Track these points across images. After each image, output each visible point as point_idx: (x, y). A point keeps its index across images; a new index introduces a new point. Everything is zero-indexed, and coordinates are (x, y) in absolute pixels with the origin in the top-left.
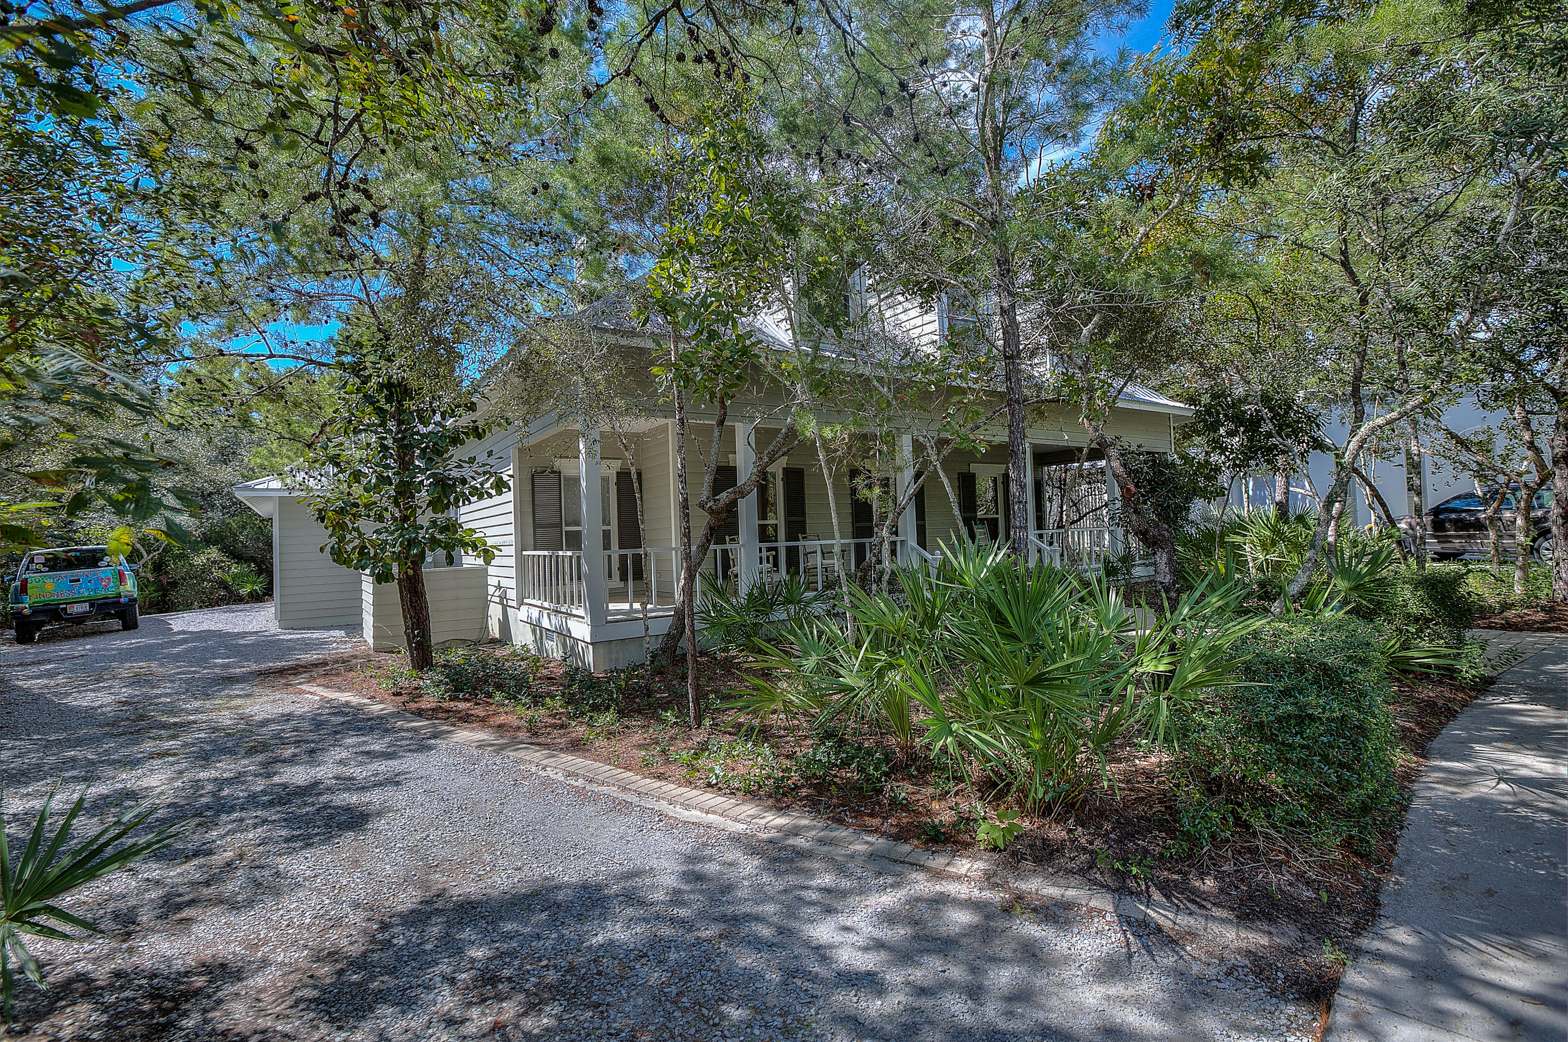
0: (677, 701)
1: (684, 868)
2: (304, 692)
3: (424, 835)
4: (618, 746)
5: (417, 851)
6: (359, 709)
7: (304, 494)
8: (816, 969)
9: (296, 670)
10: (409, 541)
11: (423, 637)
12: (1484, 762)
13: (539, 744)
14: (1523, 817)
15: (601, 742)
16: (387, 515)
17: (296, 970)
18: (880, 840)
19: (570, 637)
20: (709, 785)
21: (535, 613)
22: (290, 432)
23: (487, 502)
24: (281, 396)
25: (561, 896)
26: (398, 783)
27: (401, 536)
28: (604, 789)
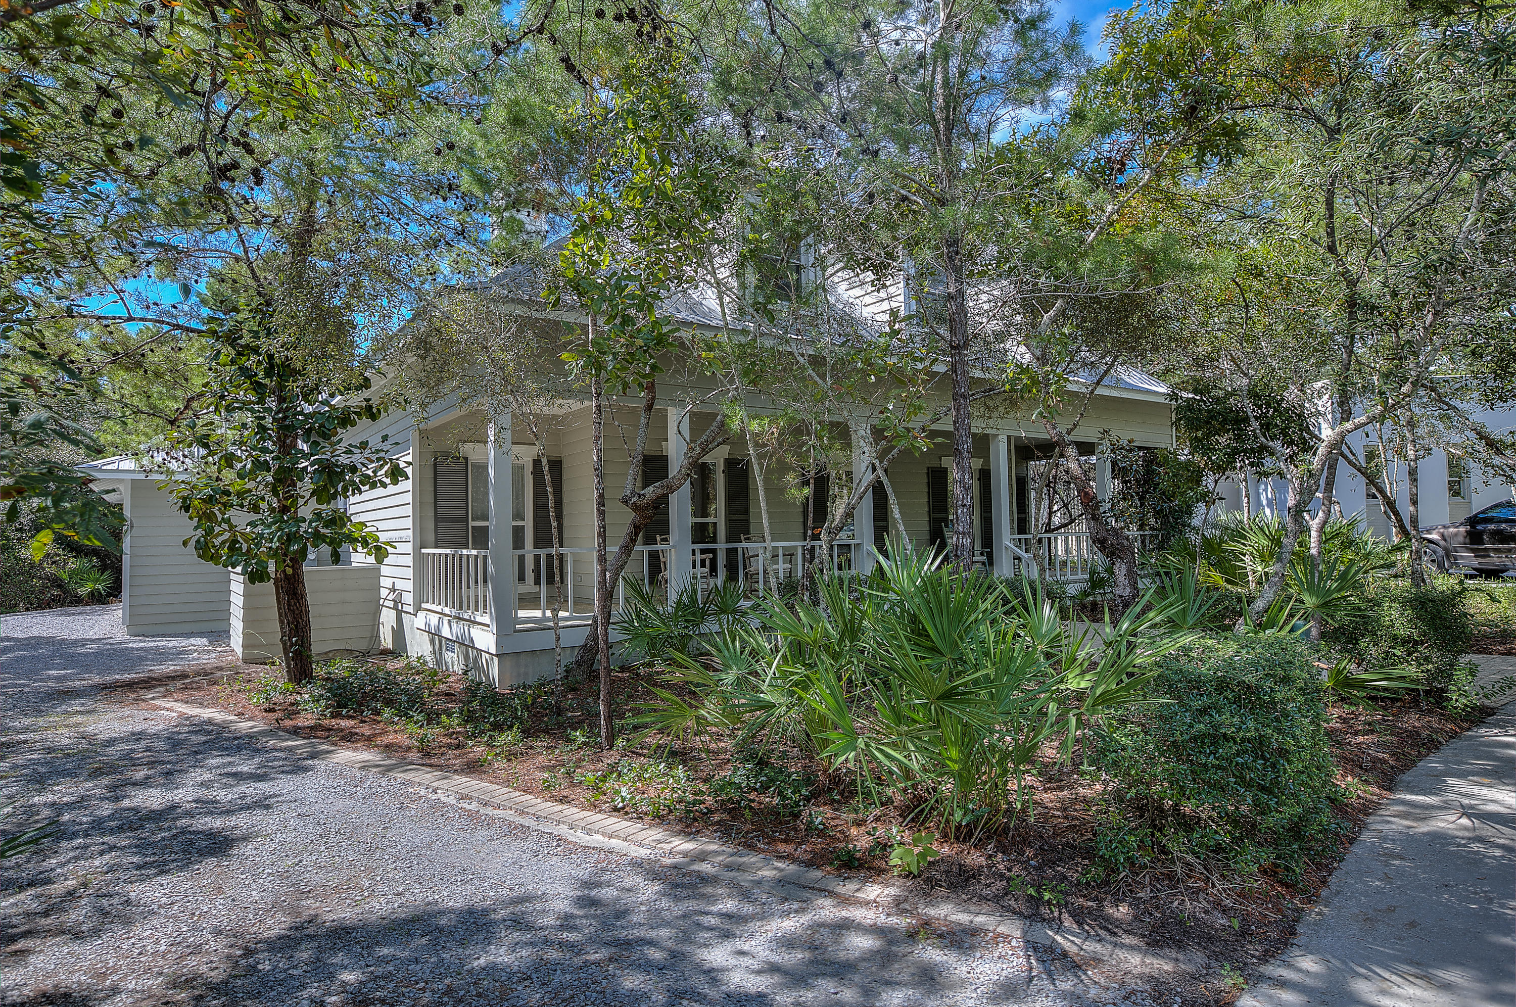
0: (589, 719)
1: (579, 893)
2: (159, 708)
3: (296, 860)
4: (518, 767)
5: (288, 877)
6: (223, 727)
7: (163, 477)
8: (706, 989)
9: (149, 683)
10: (288, 535)
11: (302, 646)
12: (1452, 796)
13: (431, 766)
14: (1474, 852)
15: (500, 764)
16: (263, 505)
17: (149, 997)
18: (791, 866)
19: (473, 647)
20: (616, 809)
21: (434, 619)
22: (149, 405)
23: (379, 492)
24: (140, 365)
25: (443, 921)
26: (267, 807)
27: (280, 529)
28: (500, 813)
